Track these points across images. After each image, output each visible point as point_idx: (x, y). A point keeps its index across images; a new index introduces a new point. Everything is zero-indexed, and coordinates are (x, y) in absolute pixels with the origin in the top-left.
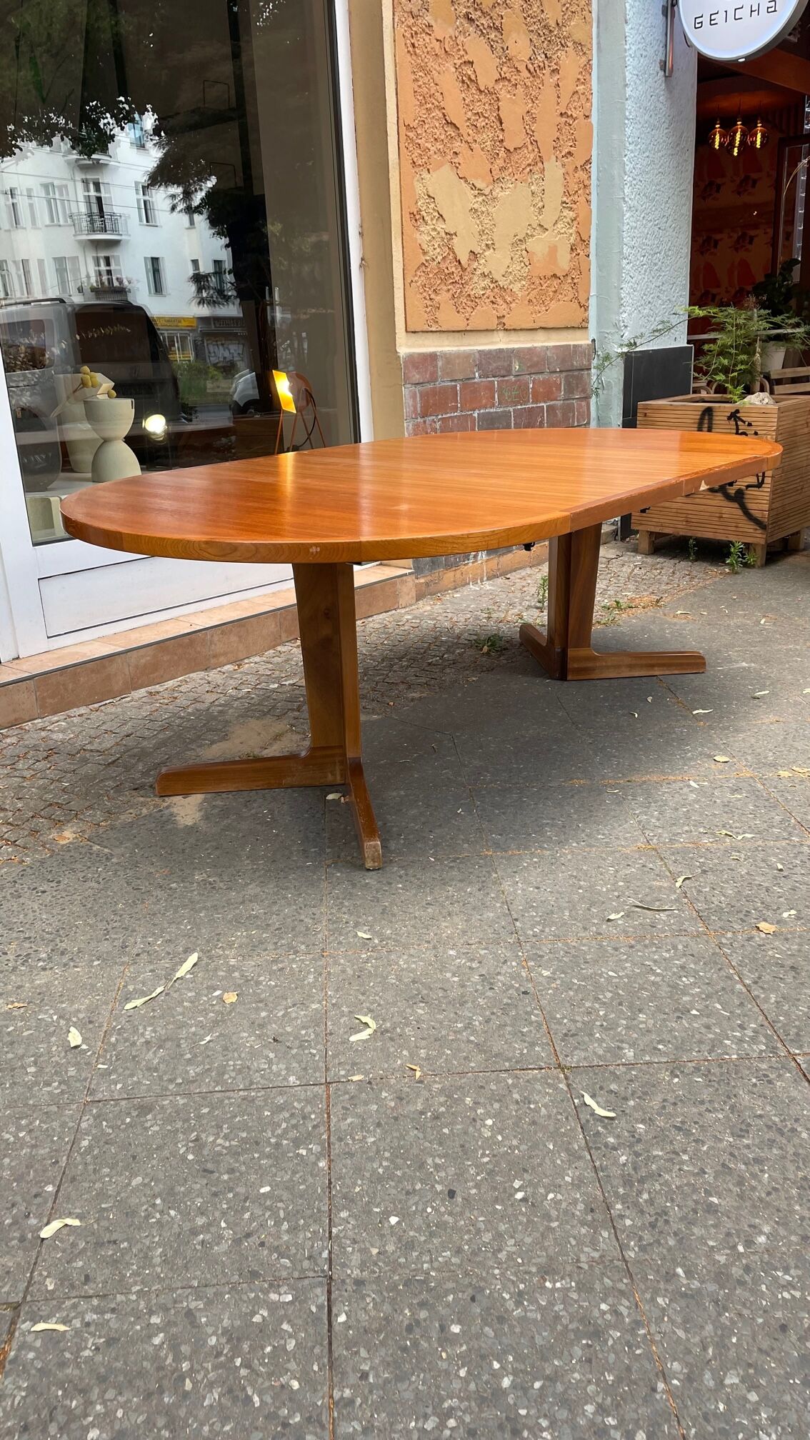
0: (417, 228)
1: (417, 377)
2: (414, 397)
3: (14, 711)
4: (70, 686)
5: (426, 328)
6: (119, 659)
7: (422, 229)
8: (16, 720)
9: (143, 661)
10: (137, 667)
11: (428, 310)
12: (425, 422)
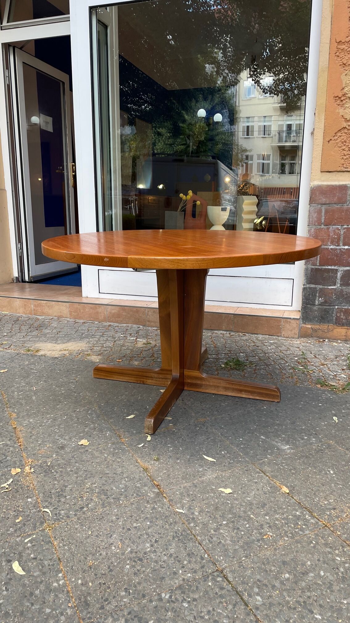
0: (342, 106)
1: (324, 200)
2: (319, 212)
3: (60, 312)
4: (82, 311)
5: (339, 169)
6: (103, 307)
7: (346, 106)
8: (61, 316)
9: (113, 311)
10: (110, 313)
11: (345, 157)
12: (328, 229)
